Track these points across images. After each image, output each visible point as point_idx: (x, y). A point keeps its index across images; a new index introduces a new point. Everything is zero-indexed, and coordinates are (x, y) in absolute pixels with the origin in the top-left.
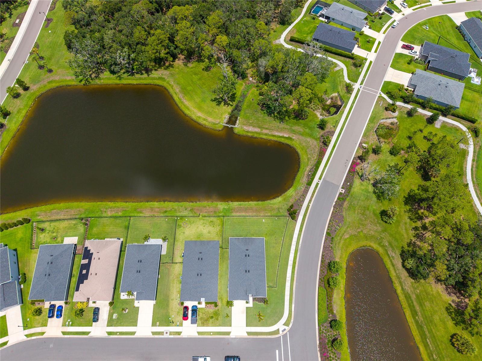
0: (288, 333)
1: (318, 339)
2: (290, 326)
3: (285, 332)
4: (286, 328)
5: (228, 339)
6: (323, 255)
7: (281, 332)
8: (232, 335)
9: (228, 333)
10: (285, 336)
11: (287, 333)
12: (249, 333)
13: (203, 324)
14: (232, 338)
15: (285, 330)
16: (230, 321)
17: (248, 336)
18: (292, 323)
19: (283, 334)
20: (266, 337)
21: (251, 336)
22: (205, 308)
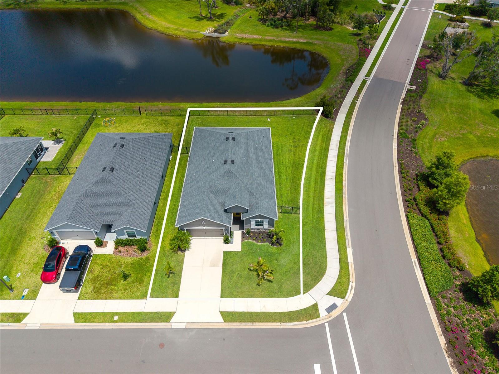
0: (345, 314)
2: (350, 296)
3: (335, 313)
4: (338, 301)
5: (163, 331)
7: (323, 313)
8: (177, 323)
9: (167, 317)
10: (336, 324)
11: (341, 315)
12: (228, 316)
13: (97, 294)
14: (177, 331)
15: (334, 307)
16: (177, 284)
17: (226, 323)
18: (352, 291)
19: (330, 317)
20: (281, 326)
21: (235, 324)
22: (113, 254)
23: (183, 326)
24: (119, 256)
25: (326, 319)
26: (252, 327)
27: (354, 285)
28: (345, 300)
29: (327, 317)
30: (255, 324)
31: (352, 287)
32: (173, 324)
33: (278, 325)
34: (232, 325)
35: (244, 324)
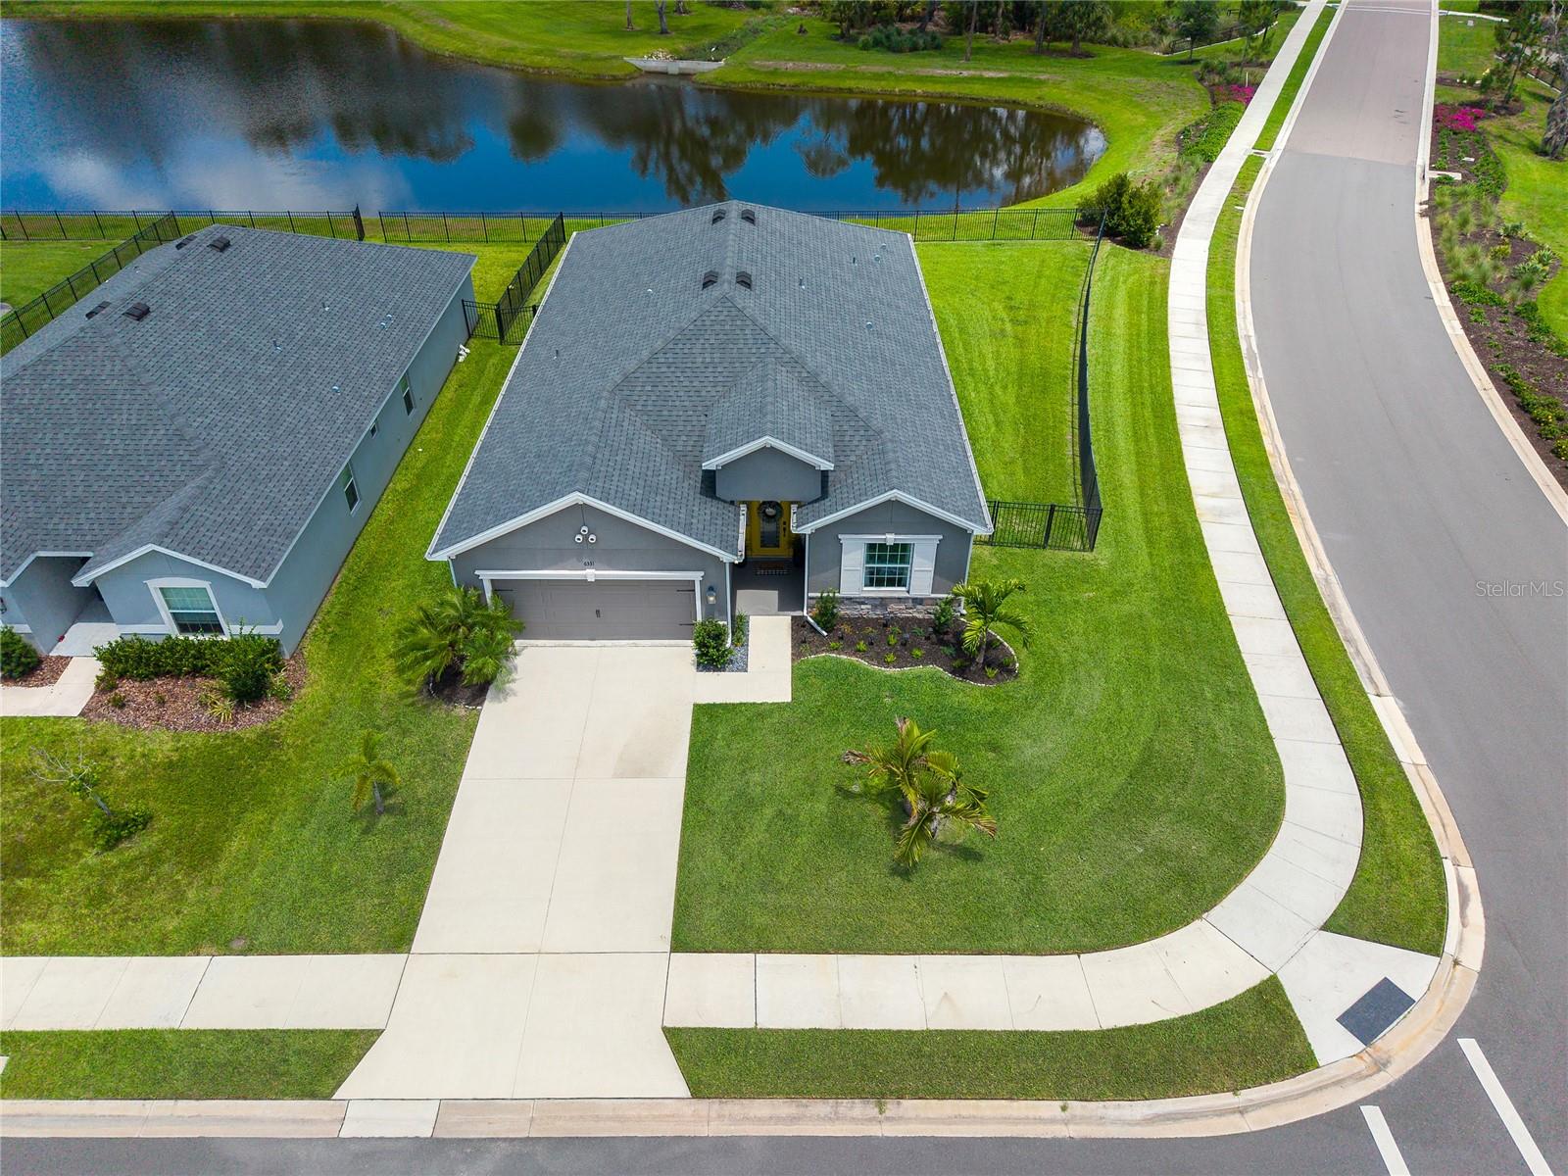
2: (1467, 941)
4: (1406, 969)
11: (1449, 1052)
12: (715, 1059)
15: (1386, 1002)
16: (412, 871)
17: (702, 1106)
18: (1469, 912)
19: (1381, 1065)
20: (1066, 1122)
21: (761, 1108)
22: (82, 714)
23: (419, 1124)
24: (108, 727)
25: (1359, 1077)
26: (876, 1131)
27: (1469, 875)
28: (1447, 960)
29: (1360, 1066)
30: (892, 1107)
31: (1462, 888)
32: (354, 1110)
33: (1053, 1121)
34: (746, 1119)
35: (821, 1107)
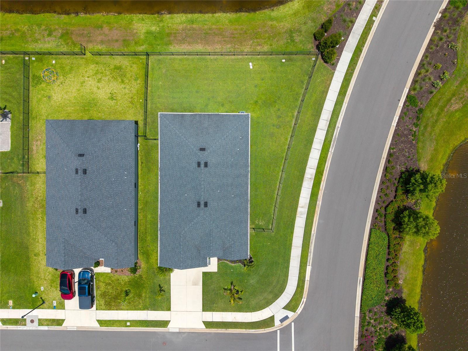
0: (293, 324)
1: (356, 336)
2: (299, 310)
3: (286, 323)
4: (290, 314)
5: (164, 334)
6: (390, 155)
7: (277, 323)
8: (173, 327)
9: (165, 324)
10: (285, 331)
11: (290, 324)
12: (208, 324)
13: (109, 306)
14: (174, 333)
15: (286, 318)
16: (169, 300)
17: (207, 329)
18: (302, 305)
22: (111, 272)
23: (177, 330)
25: (279, 327)
26: (225, 332)
28: (296, 313)
32: (170, 329)
33: (244, 331)
34: (212, 331)
35: (220, 329)
